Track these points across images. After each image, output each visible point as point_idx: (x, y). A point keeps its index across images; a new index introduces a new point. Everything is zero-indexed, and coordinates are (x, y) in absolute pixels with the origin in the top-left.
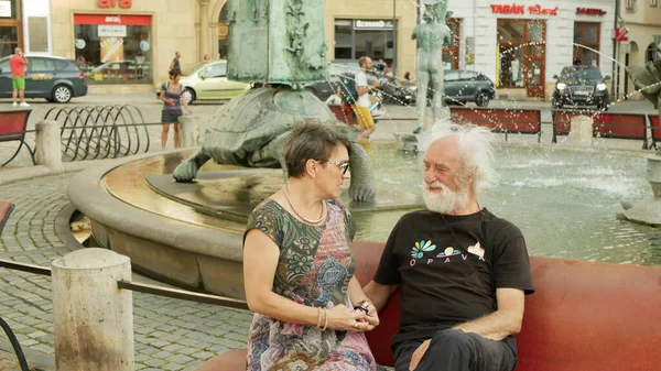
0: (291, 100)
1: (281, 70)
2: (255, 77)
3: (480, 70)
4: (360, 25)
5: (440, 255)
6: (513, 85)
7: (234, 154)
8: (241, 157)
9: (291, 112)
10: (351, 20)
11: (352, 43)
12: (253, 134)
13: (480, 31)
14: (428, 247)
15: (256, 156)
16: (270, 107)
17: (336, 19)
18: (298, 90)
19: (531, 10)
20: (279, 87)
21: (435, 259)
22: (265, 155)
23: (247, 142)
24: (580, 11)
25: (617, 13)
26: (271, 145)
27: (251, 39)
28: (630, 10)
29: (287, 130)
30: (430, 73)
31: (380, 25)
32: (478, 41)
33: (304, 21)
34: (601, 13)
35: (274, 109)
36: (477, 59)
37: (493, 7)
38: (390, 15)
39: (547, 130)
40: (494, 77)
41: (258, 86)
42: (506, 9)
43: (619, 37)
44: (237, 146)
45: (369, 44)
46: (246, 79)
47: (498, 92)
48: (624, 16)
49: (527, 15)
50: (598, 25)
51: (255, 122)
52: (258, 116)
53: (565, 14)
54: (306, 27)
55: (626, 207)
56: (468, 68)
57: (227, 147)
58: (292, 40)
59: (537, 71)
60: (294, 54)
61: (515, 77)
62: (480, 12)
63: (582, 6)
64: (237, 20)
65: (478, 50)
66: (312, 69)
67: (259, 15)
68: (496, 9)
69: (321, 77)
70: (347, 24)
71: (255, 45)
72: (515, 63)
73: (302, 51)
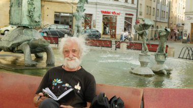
0: (29, 32)
1: (26, 22)
2: (18, 24)
3: (97, 29)
4: (62, 14)
5: (63, 85)
6: (106, 34)
7: (9, 48)
8: (11, 49)
9: (28, 35)
10: (60, 13)
11: (60, 20)
12: (15, 42)
13: (98, 18)
14: (59, 81)
15: (16, 49)
16: (22, 33)
17: (55, 12)
18: (31, 28)
19: (113, 13)
20: (25, 27)
21: (61, 86)
22: (19, 49)
23: (13, 44)
24: (126, 14)
25: (137, 15)
26: (21, 46)
27: (17, 12)
28: (141, 15)
29: (26, 41)
30: (78, 27)
31: (68, 15)
32: (97, 21)
33: (34, 6)
34: (132, 15)
35: (23, 34)
36: (96, 26)
37: (102, 11)
38: (71, 12)
39: (114, 46)
40: (101, 32)
41: (19, 27)
42: (106, 12)
43: (137, 22)
44: (9, 46)
45: (65, 20)
46: (15, 25)
47: (102, 36)
48: (139, 16)
49: (111, 14)
50: (131, 18)
51: (16, 38)
52: (17, 36)
53: (122, 15)
54: (34, 8)
55: (132, 69)
56: (94, 29)
57: (6, 46)
58: (29, 12)
59: (114, 31)
60: (30, 17)
61: (107, 32)
62: (98, 13)
63: (127, 13)
64: (13, 5)
65: (97, 24)
66: (36, 22)
67: (20, 4)
68: (103, 12)
69: (39, 25)
70: (58, 14)
71: (18, 14)
72: (107, 28)
73: (33, 16)
